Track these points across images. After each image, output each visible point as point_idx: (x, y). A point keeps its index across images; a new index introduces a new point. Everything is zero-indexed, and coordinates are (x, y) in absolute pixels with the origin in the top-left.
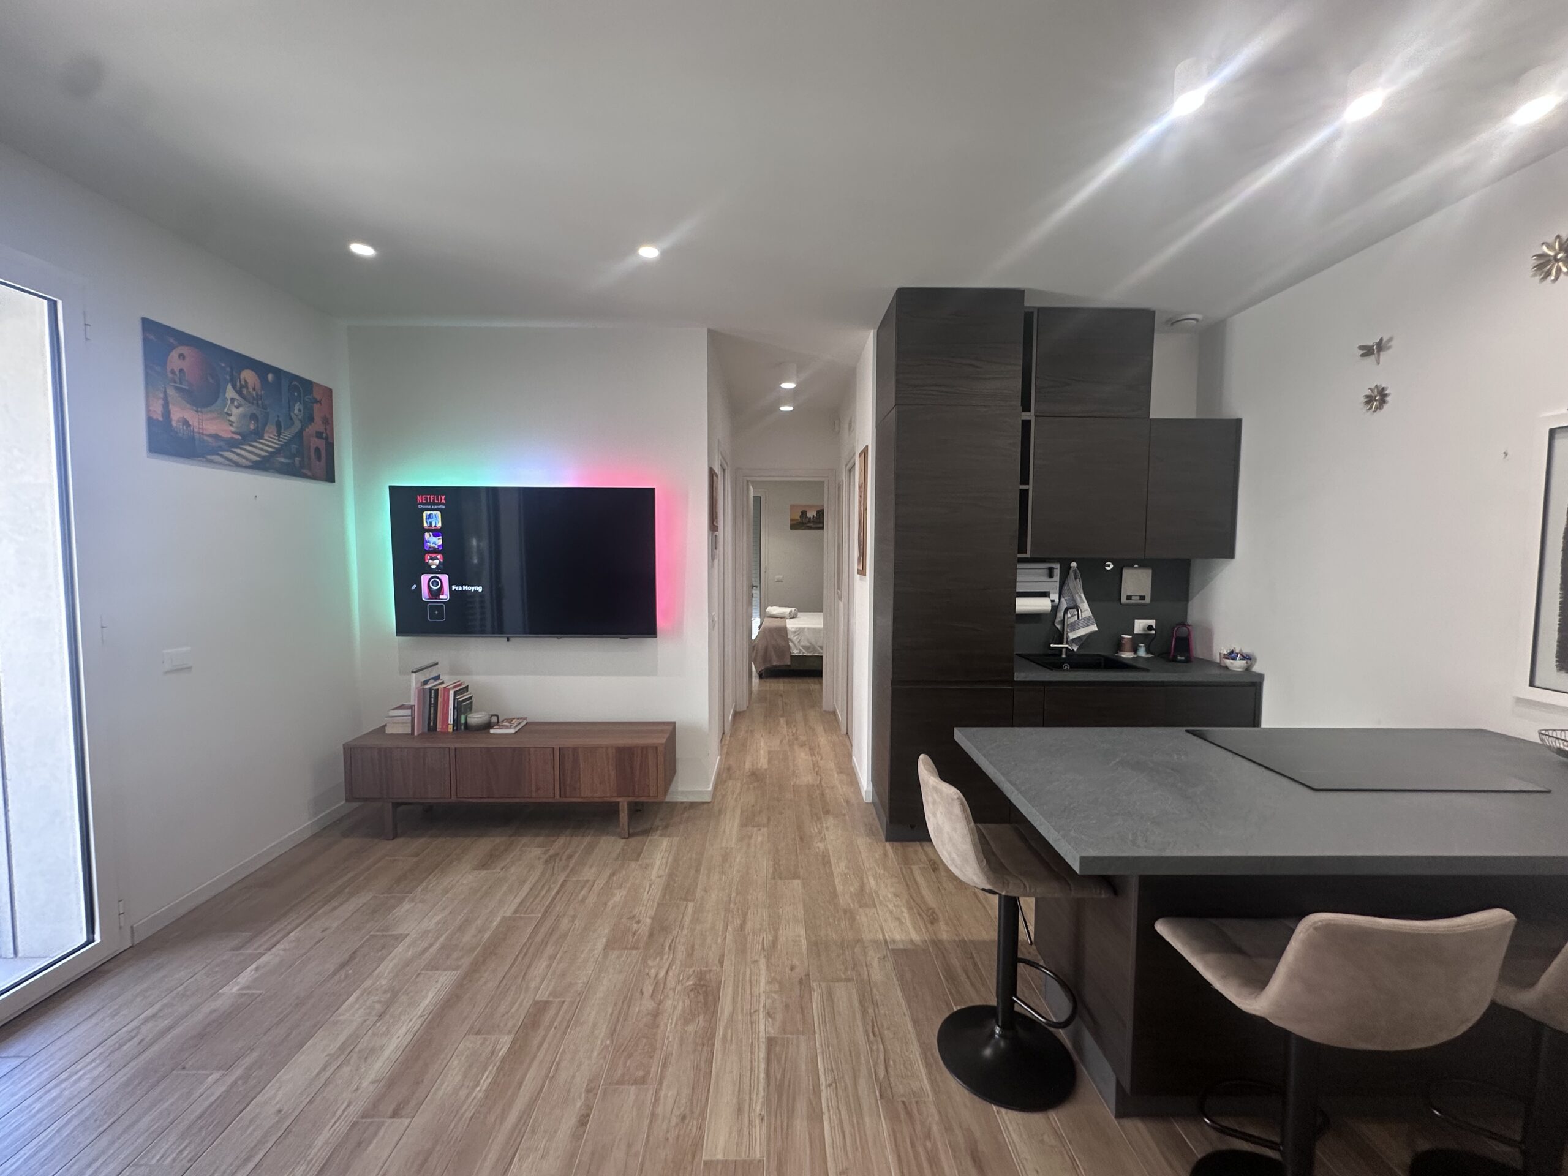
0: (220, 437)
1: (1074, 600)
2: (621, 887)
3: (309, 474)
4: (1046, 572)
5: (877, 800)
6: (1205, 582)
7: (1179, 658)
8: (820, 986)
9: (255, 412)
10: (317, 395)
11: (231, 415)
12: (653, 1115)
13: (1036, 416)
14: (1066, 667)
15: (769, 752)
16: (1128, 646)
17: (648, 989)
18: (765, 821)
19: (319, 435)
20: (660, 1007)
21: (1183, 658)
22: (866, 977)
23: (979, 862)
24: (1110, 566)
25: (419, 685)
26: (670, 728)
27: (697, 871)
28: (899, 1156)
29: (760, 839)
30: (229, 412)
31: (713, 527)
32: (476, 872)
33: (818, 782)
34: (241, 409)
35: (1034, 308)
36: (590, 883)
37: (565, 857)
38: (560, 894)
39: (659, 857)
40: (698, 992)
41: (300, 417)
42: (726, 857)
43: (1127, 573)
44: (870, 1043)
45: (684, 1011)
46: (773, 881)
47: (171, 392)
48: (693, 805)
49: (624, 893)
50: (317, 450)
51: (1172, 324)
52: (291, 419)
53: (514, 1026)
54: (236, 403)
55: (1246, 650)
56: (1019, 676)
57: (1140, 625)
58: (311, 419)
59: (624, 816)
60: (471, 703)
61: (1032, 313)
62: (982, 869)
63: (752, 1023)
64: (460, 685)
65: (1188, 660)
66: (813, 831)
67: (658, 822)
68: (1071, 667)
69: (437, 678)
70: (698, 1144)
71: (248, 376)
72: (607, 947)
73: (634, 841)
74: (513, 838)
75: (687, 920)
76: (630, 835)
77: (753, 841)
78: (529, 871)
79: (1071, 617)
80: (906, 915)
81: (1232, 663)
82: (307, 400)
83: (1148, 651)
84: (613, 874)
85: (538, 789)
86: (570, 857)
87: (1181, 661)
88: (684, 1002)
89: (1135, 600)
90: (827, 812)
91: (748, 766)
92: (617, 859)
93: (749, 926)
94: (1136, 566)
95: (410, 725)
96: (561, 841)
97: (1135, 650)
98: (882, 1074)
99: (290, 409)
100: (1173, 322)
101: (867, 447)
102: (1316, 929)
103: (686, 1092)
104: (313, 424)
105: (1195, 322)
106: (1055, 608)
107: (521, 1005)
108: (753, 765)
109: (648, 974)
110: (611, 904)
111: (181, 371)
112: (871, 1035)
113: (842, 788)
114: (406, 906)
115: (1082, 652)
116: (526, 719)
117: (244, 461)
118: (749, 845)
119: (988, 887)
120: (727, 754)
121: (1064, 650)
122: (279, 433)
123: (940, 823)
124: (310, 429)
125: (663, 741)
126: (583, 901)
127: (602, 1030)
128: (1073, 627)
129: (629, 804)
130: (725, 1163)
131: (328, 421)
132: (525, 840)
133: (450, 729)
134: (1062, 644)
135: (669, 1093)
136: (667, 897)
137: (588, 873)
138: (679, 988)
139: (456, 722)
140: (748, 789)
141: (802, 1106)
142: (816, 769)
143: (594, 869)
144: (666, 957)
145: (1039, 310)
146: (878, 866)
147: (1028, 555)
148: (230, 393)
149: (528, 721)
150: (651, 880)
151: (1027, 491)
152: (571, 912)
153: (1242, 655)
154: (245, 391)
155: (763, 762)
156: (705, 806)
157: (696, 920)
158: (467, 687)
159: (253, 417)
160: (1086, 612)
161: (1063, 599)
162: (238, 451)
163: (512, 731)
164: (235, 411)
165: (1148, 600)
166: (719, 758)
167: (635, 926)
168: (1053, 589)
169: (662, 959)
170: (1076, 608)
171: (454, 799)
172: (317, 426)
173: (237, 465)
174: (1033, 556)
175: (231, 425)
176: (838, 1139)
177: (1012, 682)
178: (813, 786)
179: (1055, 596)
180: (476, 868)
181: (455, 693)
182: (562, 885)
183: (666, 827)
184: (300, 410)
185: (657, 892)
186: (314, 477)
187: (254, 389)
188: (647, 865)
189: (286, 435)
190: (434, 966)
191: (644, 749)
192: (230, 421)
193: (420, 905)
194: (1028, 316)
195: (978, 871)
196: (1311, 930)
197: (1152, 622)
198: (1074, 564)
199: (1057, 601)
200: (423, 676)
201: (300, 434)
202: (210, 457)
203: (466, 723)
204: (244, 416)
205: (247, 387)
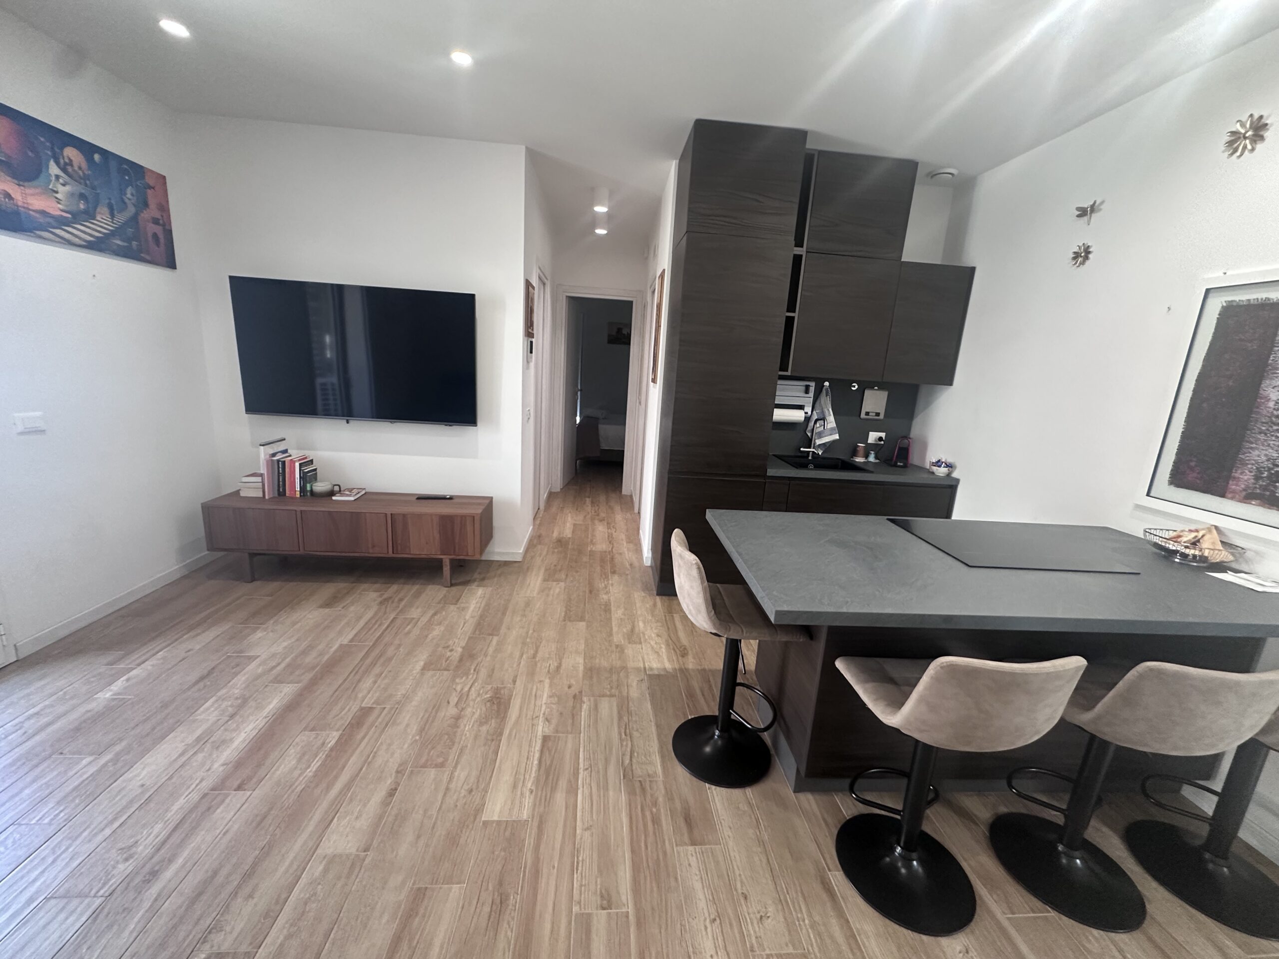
0: (49, 213)
1: (823, 412)
2: (440, 624)
3: (148, 257)
4: (804, 388)
5: (654, 565)
6: (928, 404)
7: (899, 464)
8: (589, 700)
9: (83, 191)
10: (149, 179)
11: (57, 192)
12: (447, 789)
13: (807, 252)
14: (811, 466)
15: (575, 525)
16: (861, 452)
17: (454, 699)
18: (563, 576)
19: (156, 221)
20: (462, 713)
21: (902, 464)
22: (625, 694)
23: (708, 613)
24: (855, 387)
25: (268, 456)
26: (487, 501)
27: (504, 614)
28: (631, 818)
29: (557, 590)
30: (55, 189)
31: (529, 333)
32: (321, 610)
33: (610, 549)
34: (68, 188)
35: (815, 150)
36: (414, 621)
37: (396, 600)
38: (390, 629)
39: (474, 602)
40: (493, 703)
41: (133, 201)
42: (528, 604)
43: (868, 393)
44: (621, 740)
45: (480, 715)
46: (564, 623)
48: (506, 563)
49: (442, 628)
50: (155, 236)
51: (932, 177)
52: (125, 203)
53: (343, 724)
54: (61, 181)
55: (950, 460)
56: (771, 472)
57: (873, 437)
58: (146, 205)
59: (447, 569)
60: (316, 474)
61: (813, 155)
62: (710, 618)
63: (533, 725)
64: (306, 458)
65: (905, 466)
66: (600, 586)
67: (476, 576)
68: (814, 467)
69: (285, 451)
70: (479, 810)
71: (72, 153)
72: (424, 669)
73: (454, 589)
74: (354, 584)
75: (491, 650)
76: (452, 585)
77: (552, 592)
78: (365, 610)
79: (819, 427)
80: (664, 651)
81: (937, 469)
82: (139, 184)
83: (876, 458)
84: (435, 614)
85: (373, 546)
86: (401, 600)
87: (900, 466)
88: (481, 710)
89: (872, 416)
90: (614, 572)
91: (555, 534)
92: (439, 603)
93: (540, 655)
94: (876, 388)
95: (262, 490)
96: (395, 587)
97: (867, 456)
98: (627, 761)
99: (123, 192)
100: (933, 176)
101: (664, 270)
102: (942, 668)
103: (474, 773)
104: (148, 210)
105: (950, 176)
106: (807, 419)
107: (349, 710)
108: (559, 534)
109: (455, 689)
110: (430, 636)
112: (623, 734)
113: (628, 554)
114: (259, 634)
115: (826, 455)
116: (365, 489)
117: (77, 240)
118: (548, 595)
119: (714, 631)
120: (540, 525)
121: (811, 453)
122: (112, 216)
123: (683, 582)
124: (146, 215)
125: (480, 511)
126: (409, 633)
127: (414, 729)
128: (820, 435)
129: (452, 561)
130: (499, 823)
131: (164, 208)
132: (365, 586)
133: (298, 495)
134: (810, 448)
135: (461, 774)
136: (477, 632)
137: (414, 613)
138: (479, 699)
139: (303, 489)
140: (553, 552)
141: (563, 784)
142: (611, 539)
143: (419, 610)
144: (471, 676)
145: (821, 153)
146: (648, 614)
147: (789, 373)
148: (54, 169)
149: (367, 491)
150: (465, 619)
151: (793, 318)
152: (397, 642)
153: (946, 464)
154: (69, 169)
155: (568, 532)
156: (517, 565)
157: (498, 650)
158: (312, 461)
159: (82, 196)
160: (831, 424)
161: (814, 412)
162: (70, 229)
163: (352, 499)
164: (61, 188)
165: (882, 417)
166: (531, 527)
167: (449, 654)
168: (807, 403)
169: (468, 678)
170: (824, 419)
171: (302, 552)
172: (153, 212)
173: (70, 244)
174: (792, 375)
175: (59, 203)
176: (587, 807)
177: (765, 476)
178: (605, 552)
179: (808, 409)
180: (321, 607)
181: (301, 465)
182: (392, 621)
183: (483, 579)
184: (132, 195)
185: (469, 628)
186: (154, 263)
187: (80, 168)
188: (463, 609)
189: (121, 218)
190: (278, 680)
191: (463, 517)
192: (57, 198)
193: (271, 634)
194: (809, 158)
195: (707, 619)
196: (939, 668)
197: (883, 435)
198: (827, 384)
199: (810, 413)
200: (271, 450)
201: (135, 219)
202: (38, 232)
203: (312, 491)
204: (72, 195)
205: (72, 165)
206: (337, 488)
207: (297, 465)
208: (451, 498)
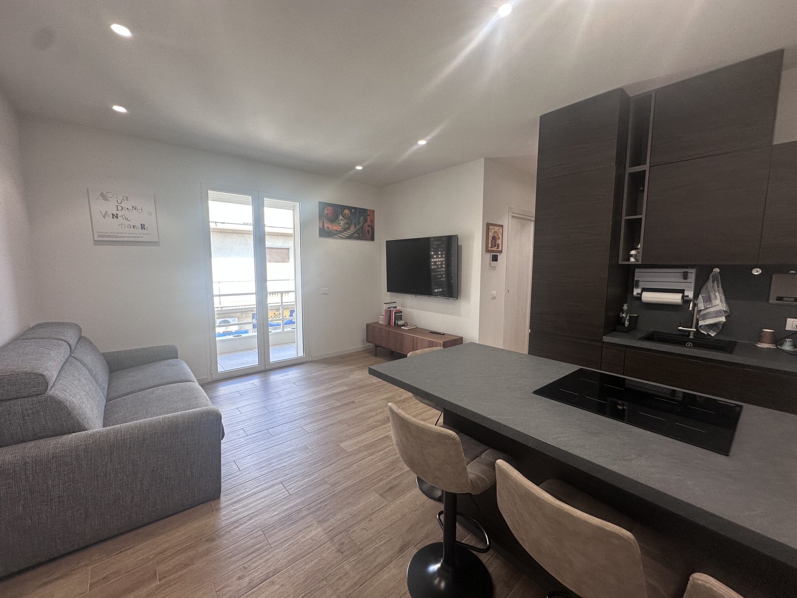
0: (338, 230)
3: (365, 239)
9: (348, 222)
10: (369, 213)
11: (341, 224)
13: (650, 167)
14: (689, 344)
16: (768, 338)
19: (369, 226)
24: (757, 272)
25: (387, 308)
34: (344, 222)
41: (362, 221)
43: (780, 278)
47: (325, 220)
50: (368, 231)
52: (359, 222)
53: (344, 403)
54: (342, 220)
58: (366, 221)
60: (401, 317)
64: (399, 310)
68: (693, 346)
69: (393, 307)
71: (346, 211)
82: (365, 215)
94: (792, 272)
95: (384, 321)
97: (777, 343)
99: (359, 219)
107: (350, 400)
111: (328, 214)
116: (418, 326)
117: (344, 236)
121: (692, 333)
122: (355, 227)
124: (366, 224)
127: (357, 413)
131: (373, 221)
133: (393, 325)
134: (691, 328)
135: (351, 431)
139: (395, 323)
141: (371, 451)
148: (341, 217)
154: (345, 216)
158: (401, 312)
162: (342, 234)
164: (342, 222)
168: (688, 287)
172: (369, 223)
173: (342, 238)
175: (341, 227)
176: (368, 461)
179: (690, 294)
184: (362, 219)
186: (367, 240)
187: (348, 215)
189: (358, 227)
198: (717, 270)
200: (388, 306)
201: (363, 226)
202: (334, 236)
203: (397, 324)
204: (344, 223)
205: (346, 215)
206: (406, 324)
207: (394, 312)
208: (444, 334)
